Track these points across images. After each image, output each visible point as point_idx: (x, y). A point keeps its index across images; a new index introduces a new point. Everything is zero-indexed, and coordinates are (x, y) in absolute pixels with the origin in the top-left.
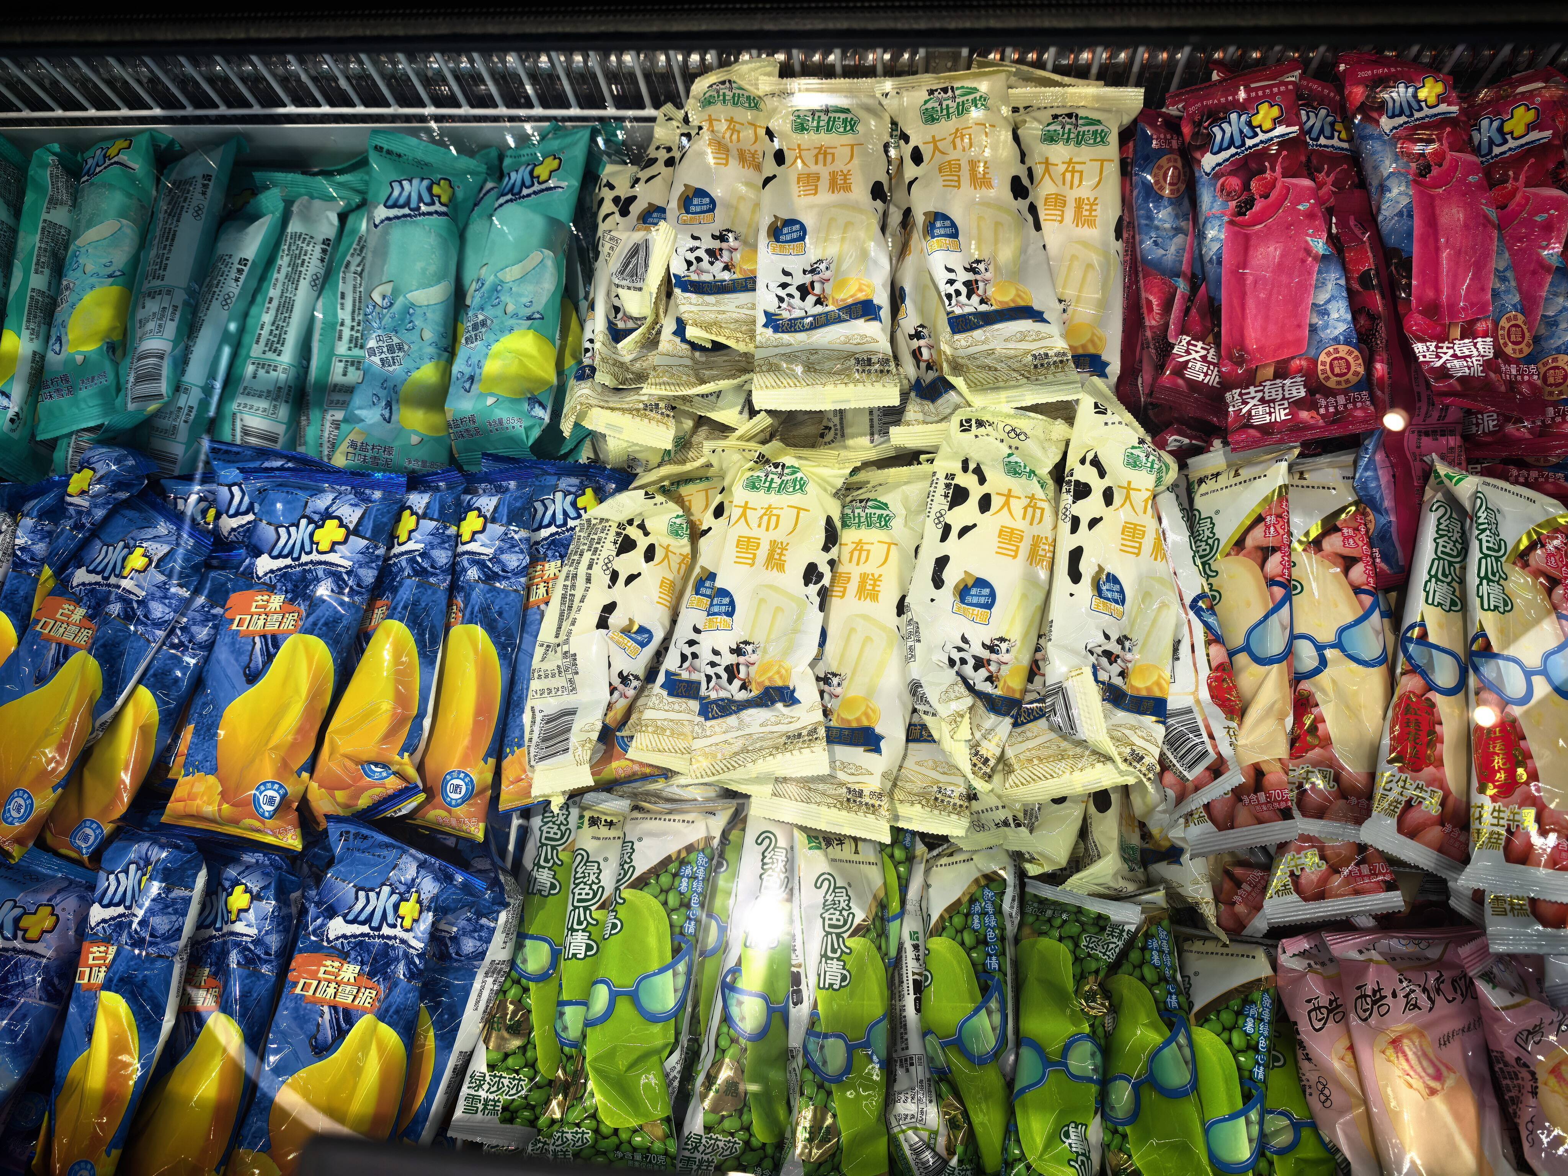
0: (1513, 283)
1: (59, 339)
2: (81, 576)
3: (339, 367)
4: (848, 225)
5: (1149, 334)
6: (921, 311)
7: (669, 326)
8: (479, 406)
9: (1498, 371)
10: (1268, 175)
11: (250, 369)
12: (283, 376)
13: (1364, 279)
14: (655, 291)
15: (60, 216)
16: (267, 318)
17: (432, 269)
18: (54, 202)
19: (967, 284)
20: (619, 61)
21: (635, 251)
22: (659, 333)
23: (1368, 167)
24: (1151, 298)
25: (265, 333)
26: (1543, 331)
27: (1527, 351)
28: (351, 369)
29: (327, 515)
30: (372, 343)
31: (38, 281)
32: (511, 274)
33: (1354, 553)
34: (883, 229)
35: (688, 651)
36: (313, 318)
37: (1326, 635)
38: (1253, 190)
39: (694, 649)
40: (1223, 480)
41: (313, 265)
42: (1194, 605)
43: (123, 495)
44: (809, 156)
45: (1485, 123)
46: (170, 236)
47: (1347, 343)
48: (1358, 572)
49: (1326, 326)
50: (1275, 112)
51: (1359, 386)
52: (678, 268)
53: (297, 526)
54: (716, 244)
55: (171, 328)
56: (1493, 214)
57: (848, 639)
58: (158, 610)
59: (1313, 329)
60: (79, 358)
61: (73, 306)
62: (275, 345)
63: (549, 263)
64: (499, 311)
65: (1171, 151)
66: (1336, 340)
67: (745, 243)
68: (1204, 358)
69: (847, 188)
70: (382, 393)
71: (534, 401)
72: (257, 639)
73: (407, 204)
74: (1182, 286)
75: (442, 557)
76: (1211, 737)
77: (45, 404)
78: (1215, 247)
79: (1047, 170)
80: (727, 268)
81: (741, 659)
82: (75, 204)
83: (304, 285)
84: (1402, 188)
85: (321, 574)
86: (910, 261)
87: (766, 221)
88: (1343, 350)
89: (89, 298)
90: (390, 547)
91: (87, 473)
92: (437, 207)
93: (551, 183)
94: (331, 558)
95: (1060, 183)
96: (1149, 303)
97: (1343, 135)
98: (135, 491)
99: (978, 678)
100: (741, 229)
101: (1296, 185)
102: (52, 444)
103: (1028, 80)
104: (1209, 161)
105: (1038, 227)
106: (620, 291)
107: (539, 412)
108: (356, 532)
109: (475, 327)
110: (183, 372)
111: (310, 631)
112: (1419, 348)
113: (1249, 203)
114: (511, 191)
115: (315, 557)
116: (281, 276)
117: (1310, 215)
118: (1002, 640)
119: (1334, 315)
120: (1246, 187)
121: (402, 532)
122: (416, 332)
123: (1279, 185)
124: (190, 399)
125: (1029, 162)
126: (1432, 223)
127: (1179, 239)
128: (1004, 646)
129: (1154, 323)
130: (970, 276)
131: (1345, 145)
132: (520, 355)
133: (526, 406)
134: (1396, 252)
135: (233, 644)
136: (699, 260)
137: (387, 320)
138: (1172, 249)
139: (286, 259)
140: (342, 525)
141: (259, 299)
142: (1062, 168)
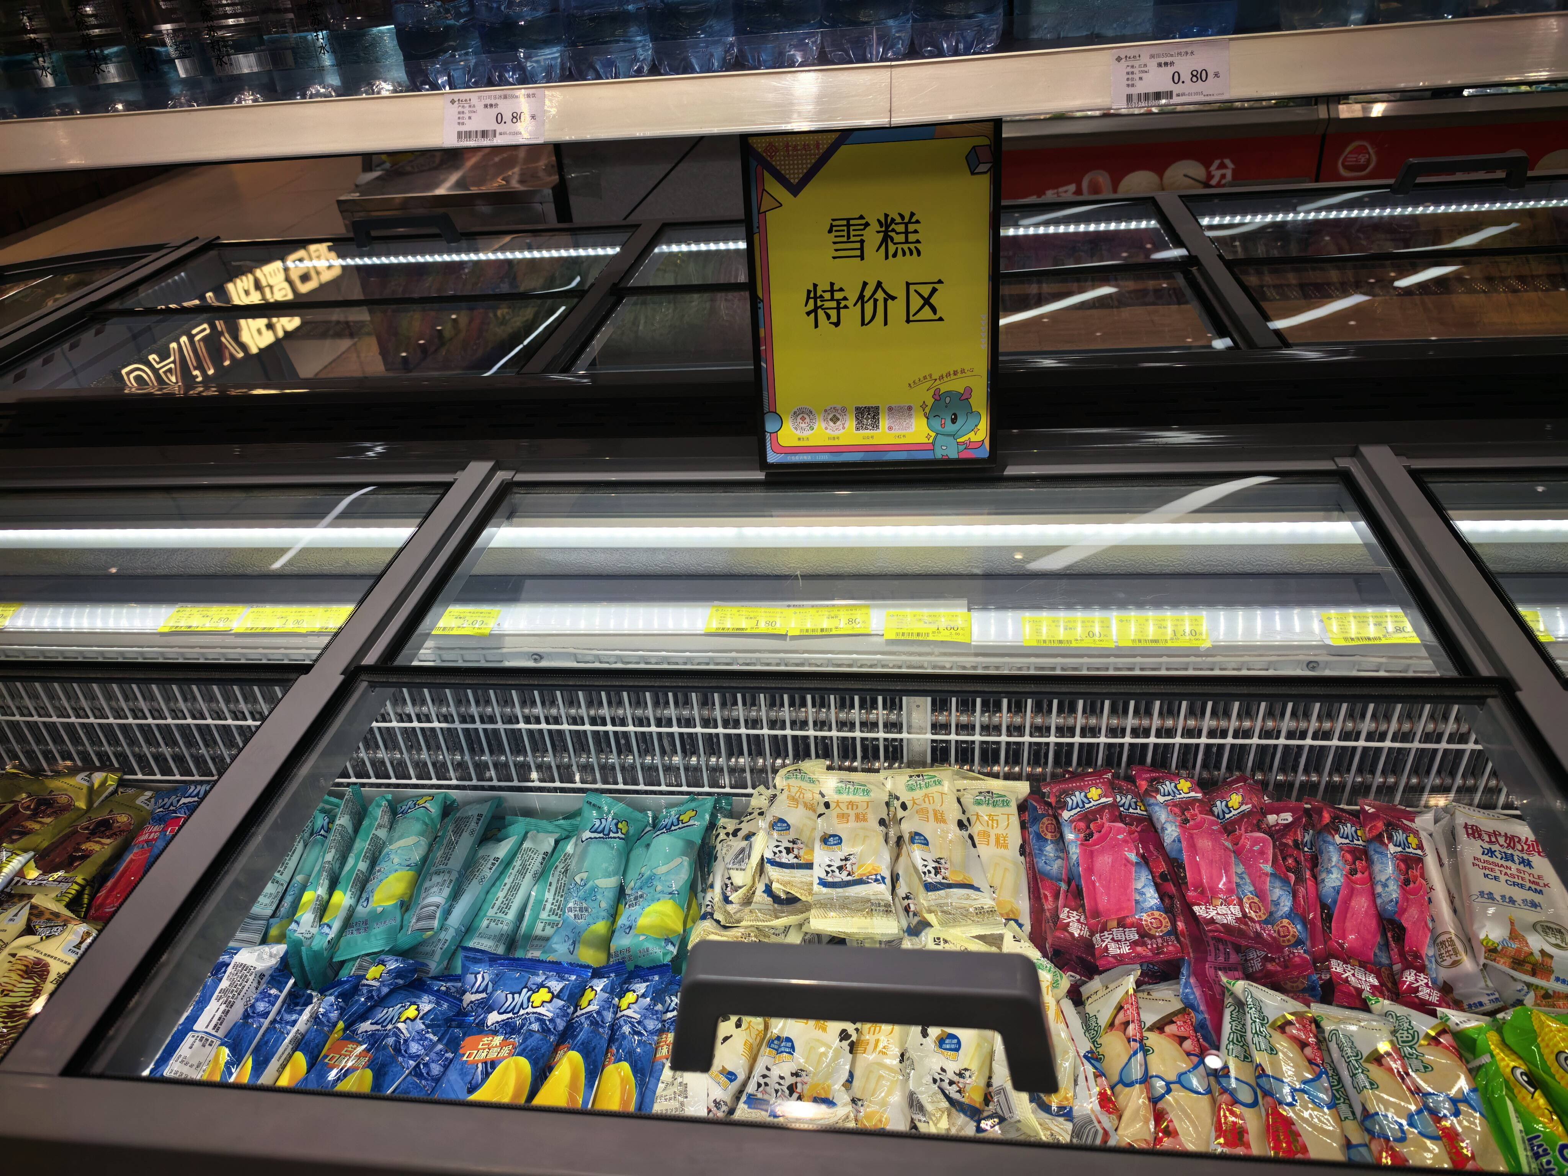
0: (1248, 881)
1: (368, 899)
2: (366, 1026)
3: (540, 926)
4: (866, 837)
5: (1048, 914)
6: (909, 885)
7: (760, 887)
8: (635, 941)
9: (1246, 924)
10: (1099, 821)
11: (485, 923)
12: (506, 928)
13: (1163, 876)
14: (754, 866)
15: (382, 833)
16: (501, 895)
17: (611, 869)
18: (380, 826)
19: (935, 868)
20: (737, 761)
21: (742, 850)
22: (754, 893)
23: (1155, 820)
24: (1045, 893)
25: (498, 903)
26: (1273, 909)
27: (1264, 917)
28: (548, 928)
29: (541, 986)
30: (571, 905)
31: (363, 866)
32: (662, 870)
33: (1185, 1035)
34: (886, 841)
35: (762, 1081)
36: (530, 894)
37: (1172, 1077)
38: (1092, 829)
39: (766, 1080)
40: (1099, 994)
41: (535, 865)
42: (1085, 1056)
43: (401, 982)
44: (843, 806)
45: (1218, 803)
46: (451, 845)
47: (1158, 909)
48: (1188, 1044)
49: (1145, 901)
50: (1099, 791)
51: (1169, 933)
52: (768, 855)
53: (520, 993)
54: (790, 845)
55: (446, 892)
56: (1228, 844)
57: (868, 1078)
58: (414, 1048)
59: (1137, 902)
60: (380, 909)
61: (381, 881)
62: (503, 910)
63: (686, 864)
64: (652, 890)
65: (1049, 815)
66: (1151, 908)
67: (807, 846)
68: (1079, 921)
69: (865, 820)
70: (571, 935)
71: (668, 941)
72: (480, 1065)
73: (602, 831)
74: (1063, 886)
75: (609, 1016)
76: (1099, 1122)
77: (347, 937)
78: (1075, 857)
79: (978, 818)
80: (796, 857)
81: (799, 1079)
82: (391, 828)
83: (529, 876)
84: (1174, 829)
85: (533, 1019)
86: (902, 860)
87: (818, 835)
88: (1157, 914)
89: (391, 877)
90: (575, 1011)
91: (381, 967)
92: (619, 835)
93: (690, 823)
94: (540, 1010)
95: (985, 826)
96: (1046, 897)
97: (1142, 807)
98: (408, 981)
99: (952, 1091)
100: (804, 839)
101: (1116, 827)
102: (342, 963)
103: (965, 778)
104: (1066, 815)
105: (974, 846)
106: (731, 872)
107: (670, 947)
108: (558, 996)
109: (636, 898)
110: (446, 919)
111: (519, 1054)
112: (1196, 908)
113: (1091, 835)
114: (664, 828)
115: (530, 1010)
116: (514, 872)
117: (1125, 841)
118: (966, 1070)
119: (1148, 895)
120: (1088, 827)
121: (584, 1002)
122: (597, 902)
123: (1106, 826)
124: (448, 935)
125: (967, 815)
126: (1193, 847)
127: (1059, 861)
128: (967, 1074)
129: (1048, 904)
130: (936, 865)
131: (1143, 811)
132: (663, 914)
133: (663, 944)
134: (1176, 860)
135: (462, 1069)
136: (780, 852)
137: (581, 893)
138: (1056, 866)
139: (519, 862)
140: (550, 991)
141: (498, 883)
142: (986, 818)
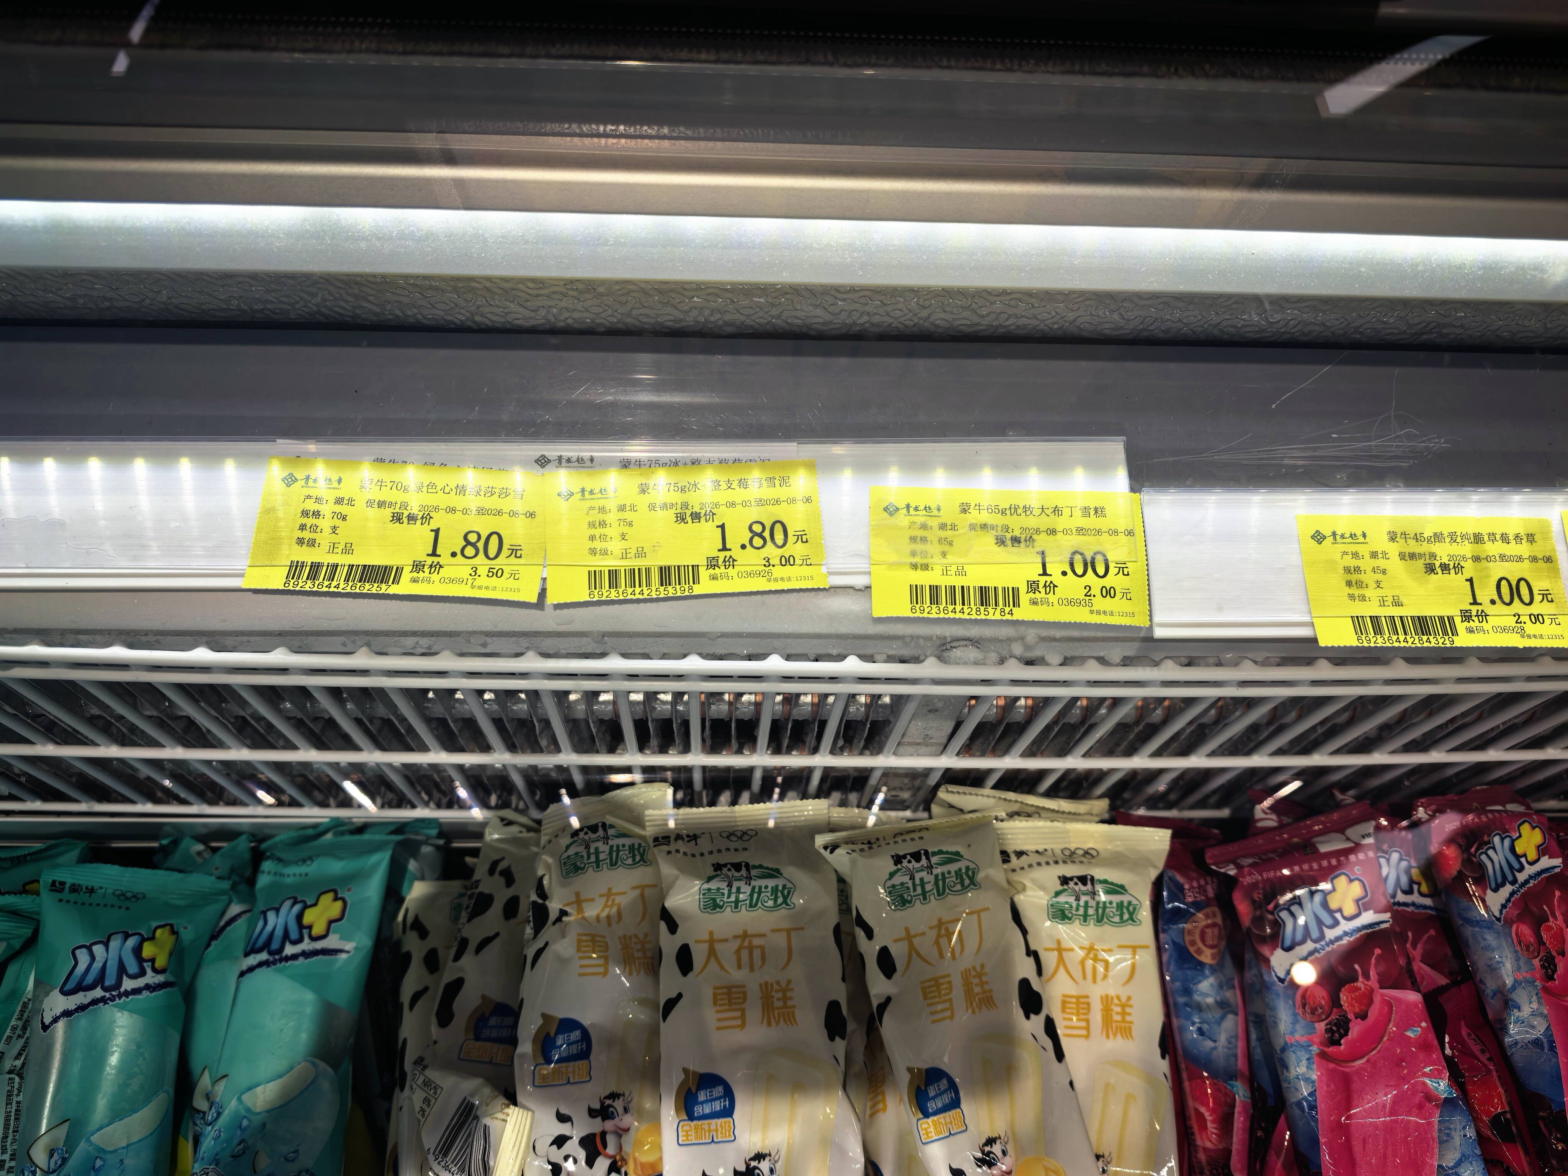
10: (1360, 983)
13: (1501, 1126)
24: (1203, 1110)
38: (1345, 1006)
44: (727, 956)
50: (1356, 890)
54: (596, 1126)
63: (326, 1085)
65: (1208, 902)
69: (788, 1016)
73: (100, 980)
74: (1241, 1092)
79: (1061, 960)
80: (614, 1167)
84: (1535, 1006)
87: (669, 1080)
92: (150, 978)
93: (331, 942)
95: (1078, 975)
96: (1200, 1117)
97: (1424, 888)
100: (632, 1096)
101: (1398, 1000)
105: (1060, 1055)
113: (1343, 1027)
114: (267, 945)
117: (1423, 1045)
120: (1335, 1001)
123: (1377, 1000)
125: (1037, 953)
129: (1208, 1145)
131: (1428, 902)
136: (571, 1160)
142: (1081, 953)
